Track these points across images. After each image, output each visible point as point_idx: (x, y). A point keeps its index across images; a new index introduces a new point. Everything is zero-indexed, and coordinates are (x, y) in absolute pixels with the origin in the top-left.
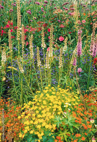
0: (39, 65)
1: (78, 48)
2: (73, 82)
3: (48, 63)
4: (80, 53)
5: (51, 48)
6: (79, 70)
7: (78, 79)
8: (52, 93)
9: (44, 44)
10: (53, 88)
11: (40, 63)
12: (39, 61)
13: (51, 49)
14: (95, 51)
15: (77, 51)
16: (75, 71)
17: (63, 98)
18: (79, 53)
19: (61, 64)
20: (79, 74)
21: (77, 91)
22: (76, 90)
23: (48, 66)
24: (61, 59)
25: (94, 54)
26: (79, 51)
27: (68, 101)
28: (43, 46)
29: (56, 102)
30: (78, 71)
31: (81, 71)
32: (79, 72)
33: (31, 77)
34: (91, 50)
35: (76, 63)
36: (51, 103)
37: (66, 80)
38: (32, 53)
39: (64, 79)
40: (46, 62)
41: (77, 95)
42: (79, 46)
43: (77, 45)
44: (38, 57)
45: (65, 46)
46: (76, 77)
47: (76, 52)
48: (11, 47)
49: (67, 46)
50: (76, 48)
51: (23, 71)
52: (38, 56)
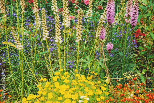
0: (46, 38)
1: (107, 12)
2: (98, 65)
3: (59, 34)
4: (110, 20)
5: (65, 11)
6: (109, 46)
7: (107, 59)
8: (64, 82)
9: (56, 6)
10: (66, 73)
11: (48, 34)
12: (46, 31)
13: (66, 13)
14: (135, 16)
15: (106, 16)
16: (102, 48)
17: (81, 88)
18: (108, 19)
19: (79, 35)
20: (109, 52)
21: (106, 79)
22: (105, 77)
23: (58, 39)
24: (79, 28)
25: (134, 21)
26: (109, 16)
27: (88, 94)
28: (54, 9)
29: (70, 96)
30: (107, 47)
31: (112, 48)
32: (110, 50)
33: (37, 58)
34: (127, 15)
35: (104, 35)
36: (61, 97)
37: (89, 62)
38: (39, 21)
39: (86, 60)
40: (56, 33)
41: (105, 85)
42: (109, 8)
43: (107, 8)
44: (44, 26)
45: (90, 10)
46: (104, 56)
47: (104, 18)
48: (4, 10)
49: (92, 10)
50: (105, 12)
51: (21, 48)
52: (44, 23)
